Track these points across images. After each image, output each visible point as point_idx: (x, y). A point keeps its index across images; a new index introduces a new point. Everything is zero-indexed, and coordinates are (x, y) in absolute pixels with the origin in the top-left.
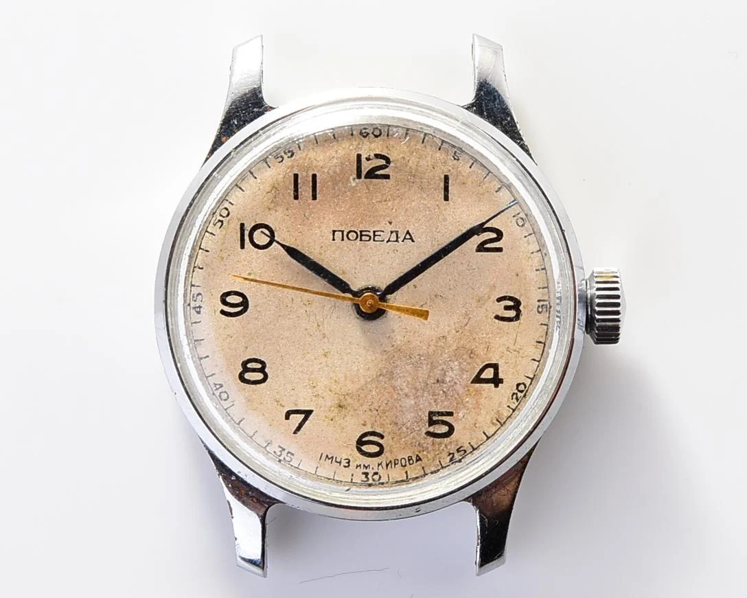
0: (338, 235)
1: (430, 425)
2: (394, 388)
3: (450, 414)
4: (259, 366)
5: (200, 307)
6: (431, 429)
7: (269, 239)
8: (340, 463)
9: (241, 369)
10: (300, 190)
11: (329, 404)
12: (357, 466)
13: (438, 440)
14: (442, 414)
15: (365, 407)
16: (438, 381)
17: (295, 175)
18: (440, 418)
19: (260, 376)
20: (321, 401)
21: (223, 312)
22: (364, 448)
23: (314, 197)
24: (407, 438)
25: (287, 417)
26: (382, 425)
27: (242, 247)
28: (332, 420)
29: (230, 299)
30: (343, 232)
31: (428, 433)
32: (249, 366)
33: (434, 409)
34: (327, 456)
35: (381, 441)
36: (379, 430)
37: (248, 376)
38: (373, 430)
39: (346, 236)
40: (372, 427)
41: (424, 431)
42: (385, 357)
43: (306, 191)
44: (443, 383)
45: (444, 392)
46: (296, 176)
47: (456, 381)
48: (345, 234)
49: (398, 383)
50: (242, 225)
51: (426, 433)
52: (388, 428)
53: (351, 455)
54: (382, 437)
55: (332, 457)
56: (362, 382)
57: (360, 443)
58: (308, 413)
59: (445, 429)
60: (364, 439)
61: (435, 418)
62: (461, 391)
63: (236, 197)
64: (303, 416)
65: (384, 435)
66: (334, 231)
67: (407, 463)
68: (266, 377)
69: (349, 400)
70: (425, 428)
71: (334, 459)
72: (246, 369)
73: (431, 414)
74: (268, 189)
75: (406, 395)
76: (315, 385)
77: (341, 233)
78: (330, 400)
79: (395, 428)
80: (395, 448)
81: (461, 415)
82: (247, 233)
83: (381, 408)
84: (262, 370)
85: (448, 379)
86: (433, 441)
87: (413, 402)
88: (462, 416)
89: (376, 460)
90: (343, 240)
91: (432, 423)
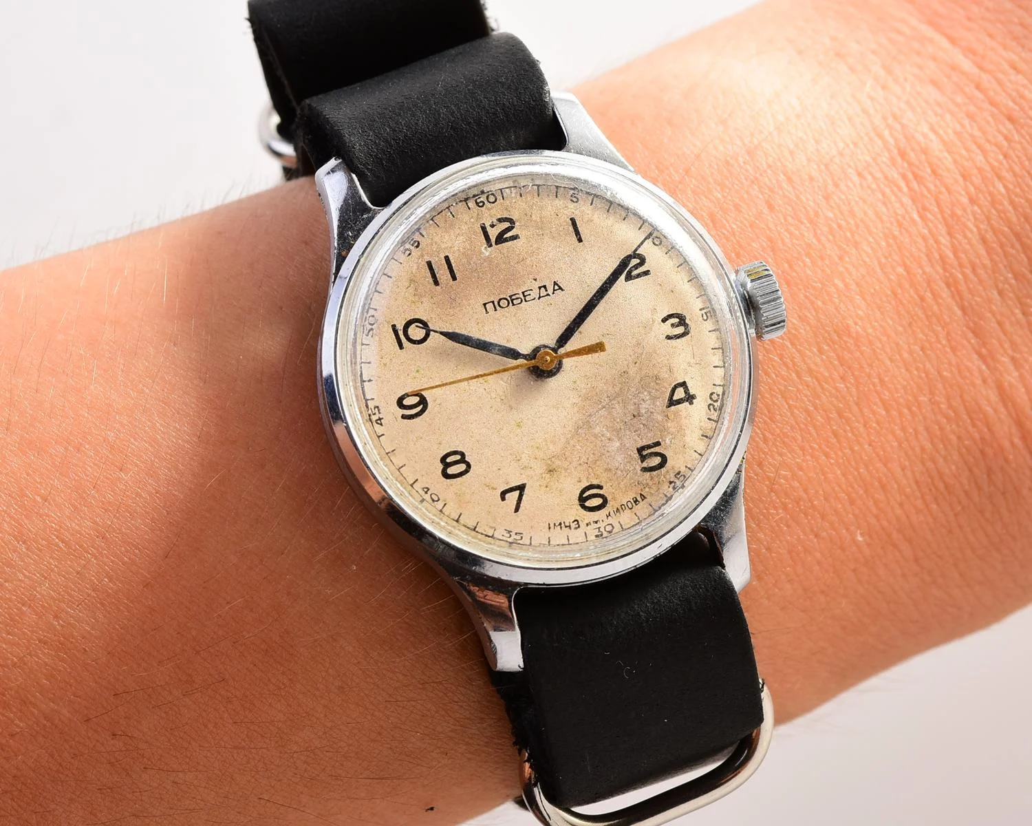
0: (490, 306)
1: (642, 462)
2: (596, 436)
3: (658, 444)
4: (458, 457)
5: (380, 419)
6: (645, 465)
7: (424, 331)
8: (570, 527)
9: (441, 467)
10: (437, 275)
11: (539, 471)
12: (587, 525)
13: (655, 473)
14: (649, 447)
15: (575, 464)
16: (634, 416)
17: (427, 262)
18: (649, 451)
19: (462, 467)
20: (530, 472)
21: (404, 417)
22: (588, 504)
23: (454, 278)
24: (625, 481)
25: (503, 499)
26: (597, 477)
27: (401, 346)
28: (547, 487)
29: (406, 402)
30: (493, 302)
31: (645, 470)
32: (448, 460)
33: (640, 444)
34: (555, 525)
35: (601, 492)
36: (595, 482)
37: (451, 471)
38: (590, 484)
39: (497, 305)
40: (588, 481)
41: (638, 468)
42: (576, 409)
43: (443, 274)
44: (640, 416)
45: (644, 425)
46: (429, 264)
47: (652, 410)
48: (496, 303)
49: (597, 430)
50: (394, 327)
51: (641, 470)
52: (603, 477)
53: (576, 515)
54: (600, 487)
55: (560, 524)
56: (563, 440)
57: (582, 500)
58: (521, 488)
59: (657, 460)
60: (584, 496)
61: (645, 453)
62: (660, 418)
63: (378, 301)
64: (518, 492)
65: (602, 484)
66: (485, 305)
67: (634, 504)
68: (469, 466)
69: (558, 463)
70: (638, 466)
71: (563, 525)
72: (447, 465)
73: (640, 450)
74: (407, 284)
75: (609, 439)
76: (518, 458)
77: (491, 304)
78: (539, 468)
79: (610, 475)
80: (617, 494)
81: (668, 441)
82: (401, 333)
83: (590, 459)
84: (463, 460)
85: (643, 411)
86: (650, 475)
87: (618, 444)
88: (669, 443)
89: (603, 512)
90: (496, 310)
91: (643, 458)
